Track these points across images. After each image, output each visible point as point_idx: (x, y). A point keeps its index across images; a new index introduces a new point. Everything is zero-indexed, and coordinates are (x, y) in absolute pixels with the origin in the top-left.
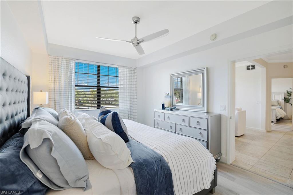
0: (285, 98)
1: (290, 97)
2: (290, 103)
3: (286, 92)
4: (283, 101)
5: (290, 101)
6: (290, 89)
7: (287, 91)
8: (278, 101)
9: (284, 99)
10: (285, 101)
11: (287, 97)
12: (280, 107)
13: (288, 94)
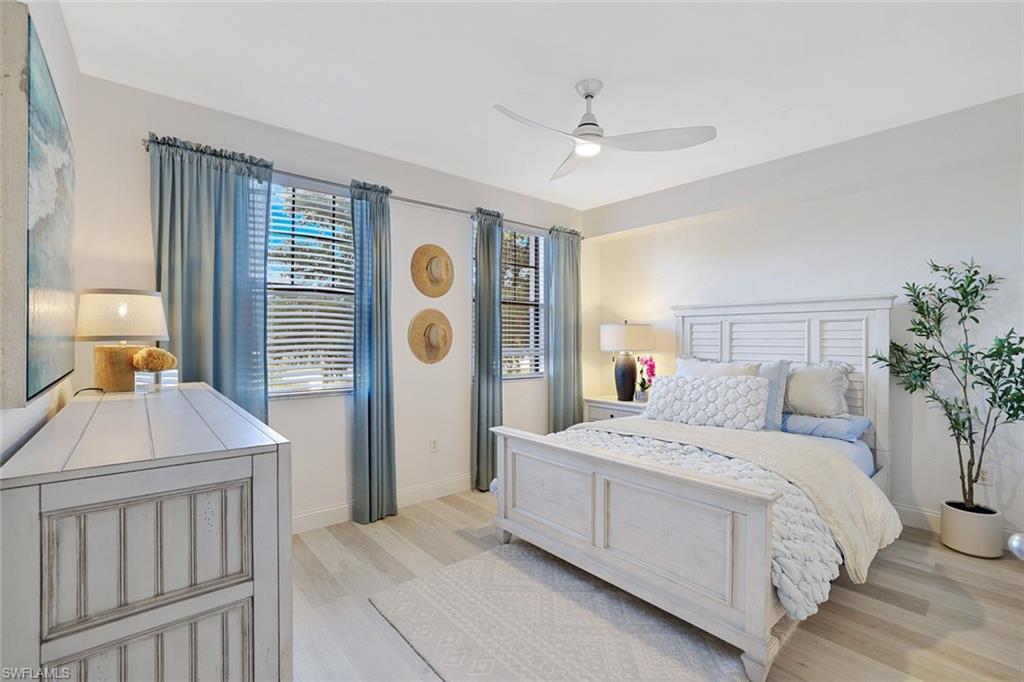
0: (894, 347)
1: (930, 343)
2: (935, 397)
3: (904, 298)
4: (883, 372)
5: (934, 374)
6: (936, 268)
7: (912, 288)
8: (848, 372)
9: (886, 355)
10: (895, 370)
11: (913, 341)
12: (859, 422)
13: (918, 317)
